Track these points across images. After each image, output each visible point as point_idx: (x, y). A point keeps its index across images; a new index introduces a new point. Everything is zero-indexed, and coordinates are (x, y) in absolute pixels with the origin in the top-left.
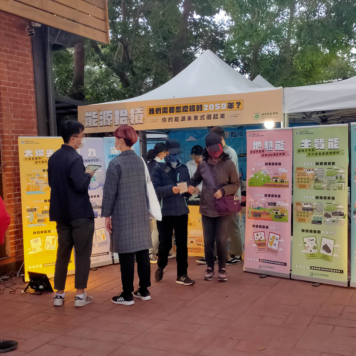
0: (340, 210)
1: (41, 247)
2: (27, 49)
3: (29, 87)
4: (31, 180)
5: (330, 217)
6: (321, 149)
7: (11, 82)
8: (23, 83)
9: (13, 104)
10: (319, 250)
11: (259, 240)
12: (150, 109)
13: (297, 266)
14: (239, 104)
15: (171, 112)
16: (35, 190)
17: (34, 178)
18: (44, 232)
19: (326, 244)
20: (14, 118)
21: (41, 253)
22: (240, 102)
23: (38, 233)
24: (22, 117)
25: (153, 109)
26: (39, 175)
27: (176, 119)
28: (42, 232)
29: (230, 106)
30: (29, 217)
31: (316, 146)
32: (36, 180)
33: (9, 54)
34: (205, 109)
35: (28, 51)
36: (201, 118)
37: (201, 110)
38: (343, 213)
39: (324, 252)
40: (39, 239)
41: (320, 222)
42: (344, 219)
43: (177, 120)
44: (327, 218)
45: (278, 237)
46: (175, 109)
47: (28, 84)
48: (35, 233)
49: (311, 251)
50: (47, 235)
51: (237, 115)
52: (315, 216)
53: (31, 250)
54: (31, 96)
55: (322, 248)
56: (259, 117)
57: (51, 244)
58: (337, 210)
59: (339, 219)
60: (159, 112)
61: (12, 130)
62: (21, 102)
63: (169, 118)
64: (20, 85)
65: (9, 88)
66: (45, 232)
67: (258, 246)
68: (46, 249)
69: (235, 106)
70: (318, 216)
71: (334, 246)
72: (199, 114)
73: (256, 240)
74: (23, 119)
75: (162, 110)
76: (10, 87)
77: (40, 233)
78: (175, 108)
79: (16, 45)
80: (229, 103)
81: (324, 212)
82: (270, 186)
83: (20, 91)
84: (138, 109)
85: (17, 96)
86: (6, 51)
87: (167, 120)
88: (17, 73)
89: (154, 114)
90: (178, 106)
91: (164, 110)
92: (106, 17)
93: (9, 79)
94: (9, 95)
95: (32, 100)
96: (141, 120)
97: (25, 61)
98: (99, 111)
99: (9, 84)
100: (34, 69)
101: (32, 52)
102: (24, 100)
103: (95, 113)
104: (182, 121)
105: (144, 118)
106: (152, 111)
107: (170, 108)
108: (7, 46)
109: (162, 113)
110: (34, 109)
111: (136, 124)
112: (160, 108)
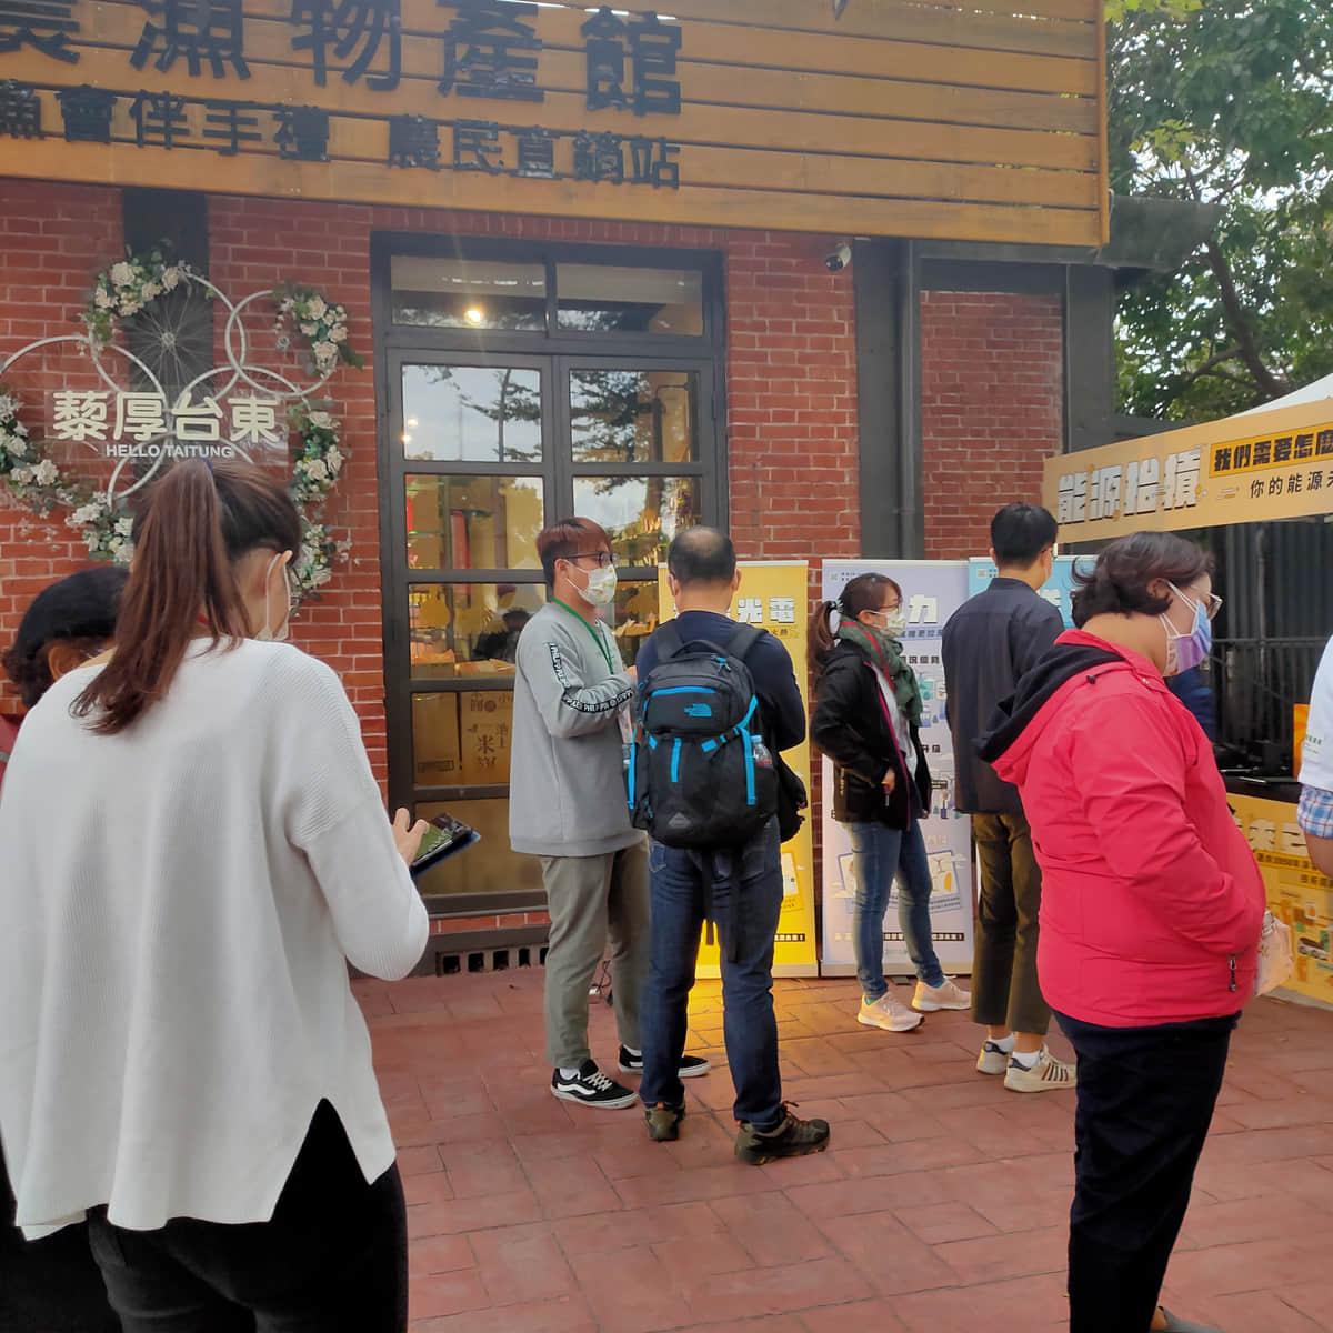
2: (839, 310)
3: (839, 418)
7: (771, 410)
8: (812, 408)
9: (773, 470)
12: (1219, 452)
15: (1281, 459)
20: (775, 509)
24: (805, 505)
25: (1226, 450)
27: (1294, 484)
33: (768, 333)
35: (840, 314)
43: (1297, 486)
46: (1293, 446)
47: (834, 409)
54: (843, 443)
60: (1244, 461)
61: (766, 545)
62: (805, 462)
63: (1273, 481)
64: (804, 417)
65: (761, 428)
74: (807, 512)
75: (1252, 454)
76: (766, 424)
78: (1293, 442)
79: (795, 304)
83: (803, 432)
84: (1187, 457)
85: (790, 447)
86: (760, 327)
87: (1266, 488)
88: (793, 383)
89: (1228, 468)
90: (1304, 434)
91: (1259, 453)
92: (1100, 158)
93: (765, 402)
94: (762, 446)
95: (847, 454)
96: (1192, 493)
97: (827, 344)
98: (1091, 469)
99: (765, 417)
100: (857, 363)
101: (854, 315)
102: (815, 457)
103: (1081, 477)
104: (1310, 487)
105: (1198, 486)
106: (1222, 460)
107: (1277, 441)
108: (763, 312)
109: (1251, 462)
110: (850, 480)
111: (1177, 508)
112: (1249, 446)
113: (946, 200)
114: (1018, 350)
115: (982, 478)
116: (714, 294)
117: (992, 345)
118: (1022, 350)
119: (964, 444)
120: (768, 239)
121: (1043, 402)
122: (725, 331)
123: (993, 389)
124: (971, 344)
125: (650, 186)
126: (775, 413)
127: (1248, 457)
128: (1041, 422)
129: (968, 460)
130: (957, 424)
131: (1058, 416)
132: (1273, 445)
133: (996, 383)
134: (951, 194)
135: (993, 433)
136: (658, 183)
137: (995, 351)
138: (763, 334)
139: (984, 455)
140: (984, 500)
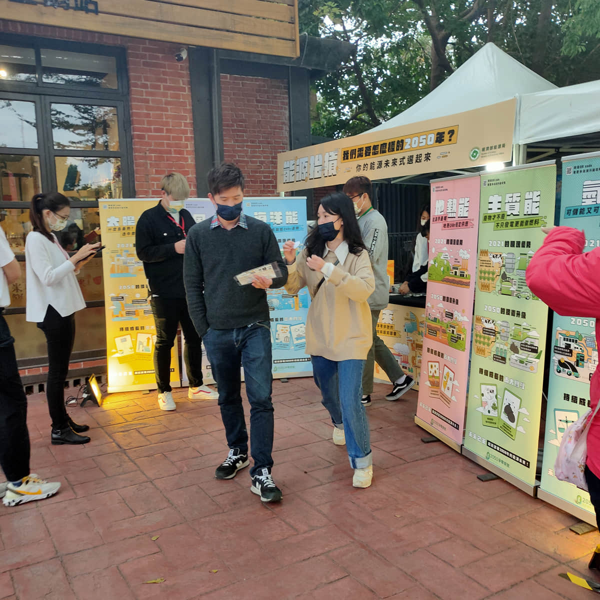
0: (533, 340)
1: (131, 348)
2: (183, 80)
3: (185, 132)
4: (116, 258)
5: (518, 353)
6: (514, 215)
7: (152, 127)
8: (172, 127)
9: (155, 156)
10: (499, 411)
11: (433, 376)
12: (344, 152)
13: (470, 435)
14: (452, 132)
15: (367, 156)
16: (122, 272)
17: (120, 256)
18: (135, 328)
19: (509, 404)
20: (156, 174)
21: (131, 356)
22: (454, 129)
23: (127, 329)
25: (347, 151)
26: (127, 251)
27: (372, 166)
28: (132, 329)
29: (440, 138)
30: (114, 307)
31: (507, 209)
32: (123, 258)
33: (149, 90)
34: (406, 147)
35: (183, 83)
36: (401, 161)
37: (402, 149)
38: (537, 347)
39: (504, 418)
40: (128, 337)
41: (503, 359)
42: (537, 360)
44: (513, 353)
45: (452, 375)
46: (372, 150)
47: (183, 128)
48: (122, 329)
49: (489, 412)
50: (140, 333)
51: (448, 154)
52: (498, 345)
53: (117, 352)
54: (187, 144)
55: (503, 410)
56: (478, 155)
57: (145, 344)
58: (527, 339)
59: (529, 358)
60: (354, 156)
62: (170, 152)
63: (364, 165)
64: (168, 131)
65: (148, 135)
66: (137, 328)
67: (431, 385)
68: (137, 351)
69: (446, 137)
70: (502, 346)
71: (520, 410)
72: (398, 155)
73: (430, 374)
75: (357, 153)
76: (150, 134)
77: (129, 329)
78: (372, 148)
79: (162, 76)
80: (438, 134)
81: (510, 341)
82: (449, 282)
83: (168, 138)
84: (332, 154)
85: (162, 144)
86: (145, 86)
87: (362, 168)
88: (162, 114)
89: (348, 159)
90: (376, 145)
91: (359, 153)
92: (295, 16)
93: (149, 123)
94: (149, 144)
95: (189, 149)
96: (335, 170)
97: (178, 96)
98: (296, 159)
99: (149, 130)
100: (193, 106)
101: (191, 83)
102: (174, 150)
103: (292, 162)
104: (378, 168)
105: (337, 166)
106: (346, 155)
107: (366, 148)
108: (146, 79)
109: (356, 157)
110: (191, 161)
111: (329, 176)
112: (355, 150)
113: (228, 31)
114: (269, 105)
115: (256, 162)
116: (122, 70)
117: (258, 101)
118: (271, 104)
119: (247, 146)
120: (147, 43)
121: (281, 129)
122: (129, 88)
123: (259, 122)
124: (248, 101)
125: (83, 12)
126: (154, 128)
127: (355, 154)
128: (280, 138)
129: (249, 154)
130: (244, 137)
131: (287, 135)
132: (364, 149)
133: (260, 119)
134: (230, 28)
135: (260, 142)
136: (88, 11)
137: (260, 104)
138: (147, 90)
139: (256, 152)
140: (256, 172)
